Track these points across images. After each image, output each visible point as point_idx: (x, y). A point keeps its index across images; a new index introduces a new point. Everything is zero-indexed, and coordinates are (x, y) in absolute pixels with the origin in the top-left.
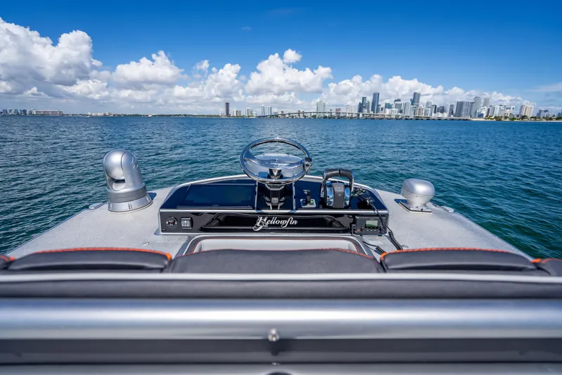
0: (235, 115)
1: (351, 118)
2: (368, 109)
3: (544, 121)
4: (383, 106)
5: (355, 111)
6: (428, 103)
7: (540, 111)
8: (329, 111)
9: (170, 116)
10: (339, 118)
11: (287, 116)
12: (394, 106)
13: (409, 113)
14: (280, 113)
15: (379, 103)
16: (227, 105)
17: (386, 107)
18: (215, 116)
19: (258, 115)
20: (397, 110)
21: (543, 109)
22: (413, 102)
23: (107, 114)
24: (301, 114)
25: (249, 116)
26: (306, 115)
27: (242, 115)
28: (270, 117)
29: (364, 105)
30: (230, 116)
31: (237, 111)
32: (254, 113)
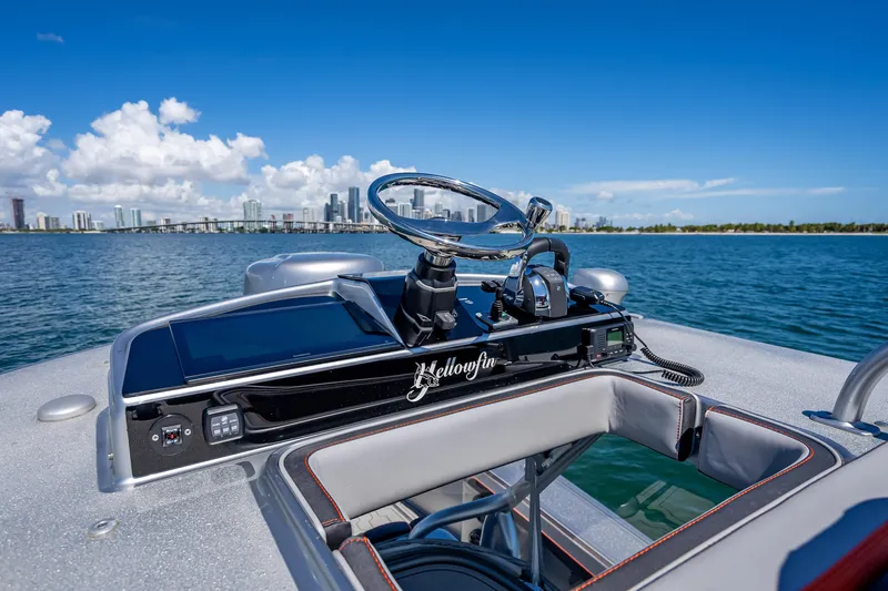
0: (43, 227)
1: (314, 231)
2: (343, 215)
3: (585, 232)
5: (320, 218)
6: (437, 207)
7: (578, 220)
8: (270, 218)
10: (291, 231)
11: (180, 228)
14: (162, 222)
15: (361, 206)
16: (18, 205)
19: (108, 227)
21: (580, 216)
22: (414, 204)
24: (211, 225)
25: (81, 229)
26: (224, 226)
27: (63, 227)
28: (140, 232)
29: (335, 209)
30: (28, 229)
31: (47, 219)
32: (95, 222)
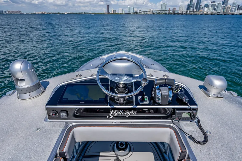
0: (113, 13)
1: (182, 14)
2: (193, 8)
4: (203, 6)
5: (185, 9)
6: (234, 4)
9: (77, 13)
10: (175, 14)
11: (143, 13)
12: (211, 6)
13: (220, 10)
14: (139, 11)
15: (201, 4)
16: (108, 6)
17: (205, 6)
18: (102, 13)
19: (126, 12)
20: (212, 8)
22: (223, 3)
23: (44, 13)
24: (151, 12)
25: (120, 13)
26: (154, 12)
27: (116, 13)
28: (133, 14)
29: (191, 6)
30: (110, 13)
31: (113, 10)
32: (123, 11)
